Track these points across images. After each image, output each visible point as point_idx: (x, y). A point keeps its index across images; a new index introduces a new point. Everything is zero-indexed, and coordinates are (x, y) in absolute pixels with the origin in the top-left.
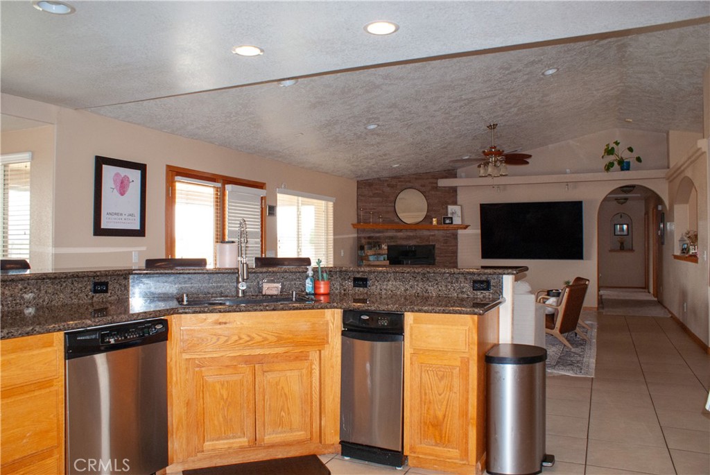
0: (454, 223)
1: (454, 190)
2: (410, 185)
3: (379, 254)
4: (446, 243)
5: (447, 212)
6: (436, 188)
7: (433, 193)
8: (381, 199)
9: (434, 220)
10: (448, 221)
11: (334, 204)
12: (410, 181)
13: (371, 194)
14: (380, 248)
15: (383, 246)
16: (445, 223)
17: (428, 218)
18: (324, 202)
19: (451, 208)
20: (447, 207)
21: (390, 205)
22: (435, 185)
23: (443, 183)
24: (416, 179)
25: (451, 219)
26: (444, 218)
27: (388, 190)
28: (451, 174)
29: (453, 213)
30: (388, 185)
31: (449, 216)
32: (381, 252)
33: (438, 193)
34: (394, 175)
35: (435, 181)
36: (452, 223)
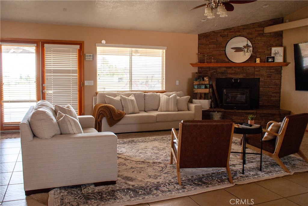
0: (276, 61)
1: (279, 35)
2: (238, 34)
3: (203, 84)
4: (270, 77)
5: (271, 53)
6: (262, 34)
7: (259, 38)
8: (215, 46)
9: (257, 59)
10: (270, 60)
11: (166, 51)
12: (239, 31)
13: (208, 43)
14: (204, 80)
15: (205, 79)
16: (267, 62)
17: (252, 58)
18: (161, 50)
19: (274, 50)
20: (271, 49)
21: (222, 49)
22: (262, 32)
23: (269, 30)
24: (244, 29)
25: (274, 57)
26: (268, 58)
27: (220, 39)
28: (279, 21)
29: (276, 54)
30: (221, 35)
31: (272, 55)
32: (203, 82)
33: (263, 38)
34: (226, 28)
35: (262, 29)
36: (274, 61)
